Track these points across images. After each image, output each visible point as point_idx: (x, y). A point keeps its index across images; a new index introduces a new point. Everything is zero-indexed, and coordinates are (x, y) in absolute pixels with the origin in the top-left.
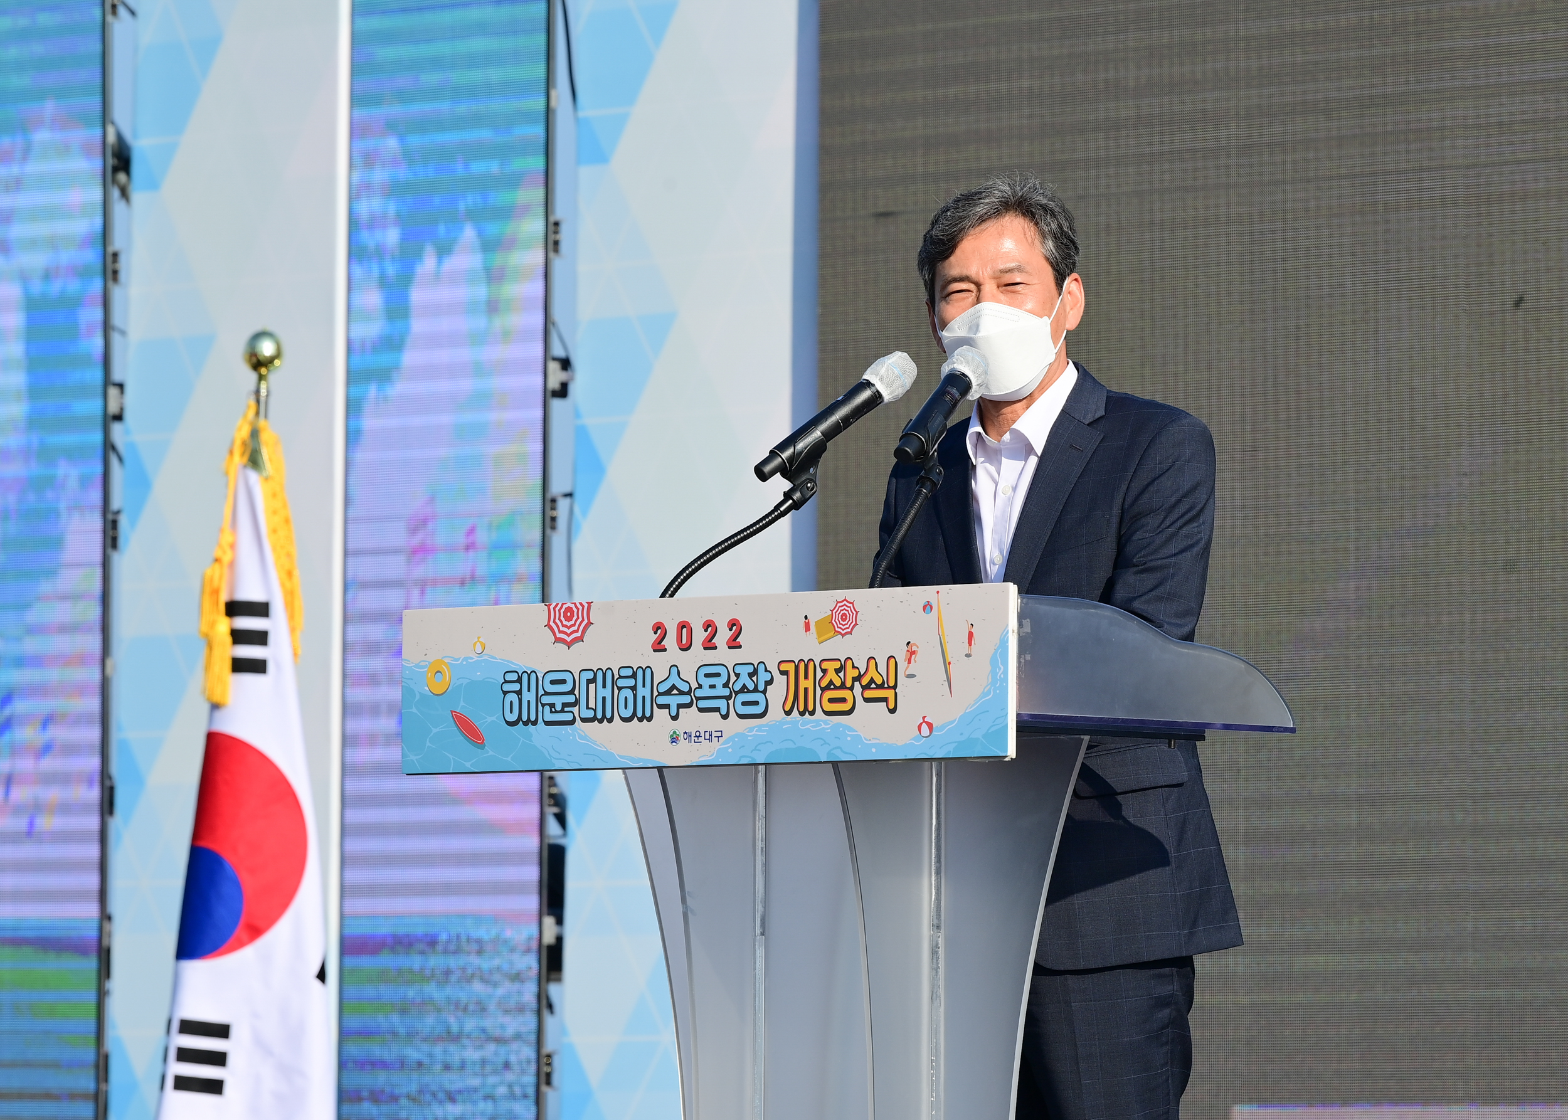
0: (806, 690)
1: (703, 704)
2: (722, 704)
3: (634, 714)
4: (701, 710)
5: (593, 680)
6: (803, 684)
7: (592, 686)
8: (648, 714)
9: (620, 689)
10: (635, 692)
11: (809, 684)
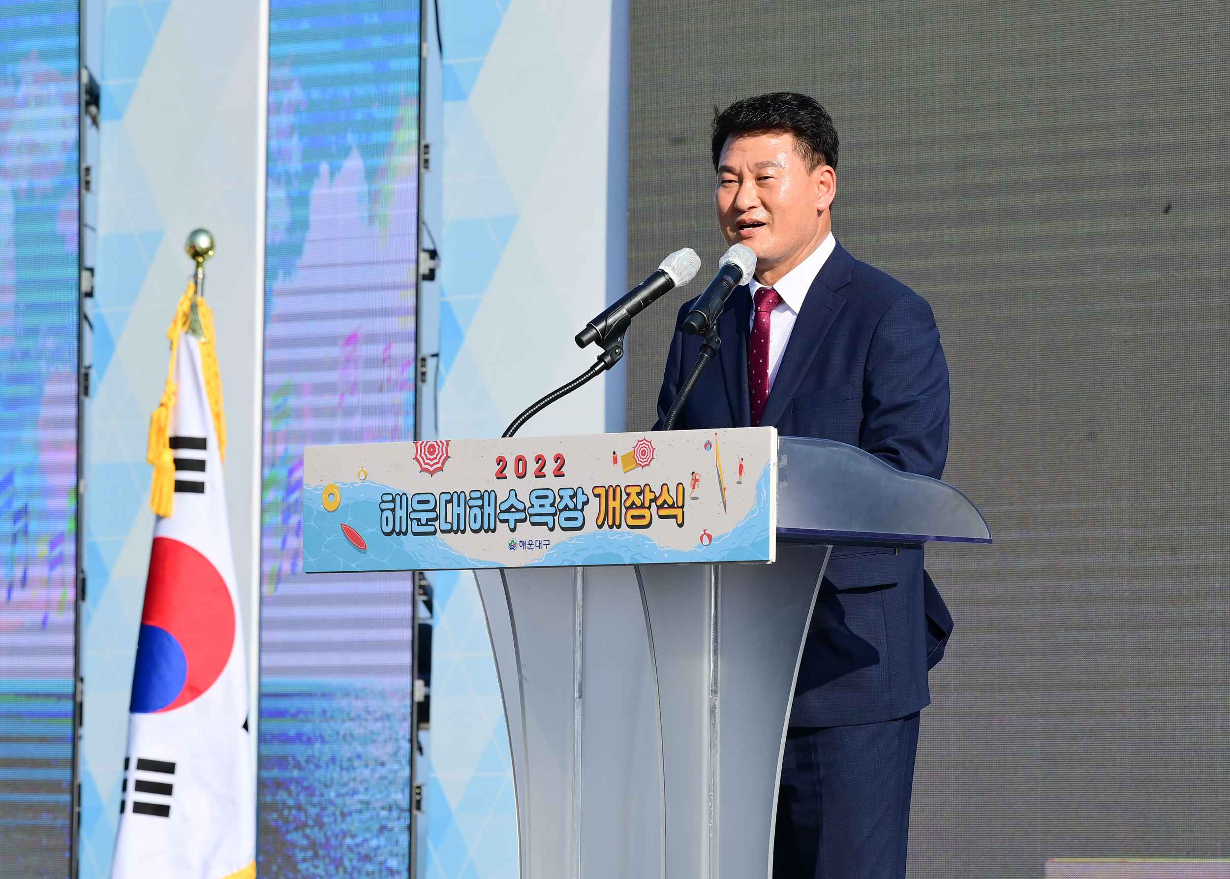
0: (614, 509)
1: (535, 519)
2: (549, 519)
3: (482, 527)
4: (533, 524)
5: (450, 501)
6: (612, 504)
7: (450, 506)
8: (492, 527)
9: (471, 507)
10: (482, 510)
11: (616, 504)
